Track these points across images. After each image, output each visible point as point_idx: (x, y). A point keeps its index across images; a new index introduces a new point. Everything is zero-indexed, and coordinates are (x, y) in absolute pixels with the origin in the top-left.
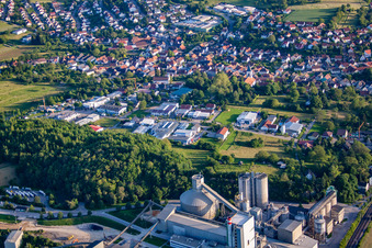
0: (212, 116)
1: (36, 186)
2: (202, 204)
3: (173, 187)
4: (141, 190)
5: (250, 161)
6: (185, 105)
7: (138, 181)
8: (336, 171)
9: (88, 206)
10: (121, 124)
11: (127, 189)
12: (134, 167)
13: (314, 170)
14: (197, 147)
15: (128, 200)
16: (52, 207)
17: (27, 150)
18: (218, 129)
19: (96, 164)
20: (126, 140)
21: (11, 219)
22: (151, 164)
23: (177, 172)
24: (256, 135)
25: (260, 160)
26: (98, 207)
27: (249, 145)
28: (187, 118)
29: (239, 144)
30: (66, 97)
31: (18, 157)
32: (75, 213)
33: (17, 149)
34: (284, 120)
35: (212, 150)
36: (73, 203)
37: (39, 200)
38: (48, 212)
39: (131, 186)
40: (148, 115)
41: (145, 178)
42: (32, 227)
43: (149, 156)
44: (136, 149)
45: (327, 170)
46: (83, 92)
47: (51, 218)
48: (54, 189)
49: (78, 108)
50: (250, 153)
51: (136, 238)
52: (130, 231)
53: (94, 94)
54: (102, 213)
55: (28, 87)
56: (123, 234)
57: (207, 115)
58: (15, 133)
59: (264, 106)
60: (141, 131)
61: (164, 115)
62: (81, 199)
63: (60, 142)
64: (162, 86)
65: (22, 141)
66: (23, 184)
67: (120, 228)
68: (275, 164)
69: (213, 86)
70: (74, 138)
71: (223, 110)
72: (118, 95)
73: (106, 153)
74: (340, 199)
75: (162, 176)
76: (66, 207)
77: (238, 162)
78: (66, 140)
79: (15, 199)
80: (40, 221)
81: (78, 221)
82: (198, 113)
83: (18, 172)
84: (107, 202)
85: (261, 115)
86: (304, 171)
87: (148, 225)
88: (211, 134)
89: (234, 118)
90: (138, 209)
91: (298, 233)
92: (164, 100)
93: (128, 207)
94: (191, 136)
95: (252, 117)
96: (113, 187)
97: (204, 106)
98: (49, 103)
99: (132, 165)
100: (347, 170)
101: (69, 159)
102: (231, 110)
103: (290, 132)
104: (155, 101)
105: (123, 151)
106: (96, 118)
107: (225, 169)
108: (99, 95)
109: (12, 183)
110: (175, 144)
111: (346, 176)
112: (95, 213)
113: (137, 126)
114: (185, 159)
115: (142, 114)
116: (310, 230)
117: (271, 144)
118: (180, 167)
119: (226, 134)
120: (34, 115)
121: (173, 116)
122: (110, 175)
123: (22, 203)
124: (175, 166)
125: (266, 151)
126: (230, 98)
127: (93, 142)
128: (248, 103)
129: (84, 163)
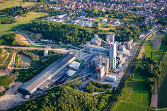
0: (95, 20)
1: (49, 39)
2: (97, 42)
3: (88, 38)
4: (79, 39)
5: (108, 31)
6: (86, 17)
7: (78, 36)
8: (132, 33)
9: (64, 43)
10: (69, 22)
11: (75, 39)
12: (77, 33)
13: (125, 33)
14: (92, 28)
15: (76, 41)
16: (54, 44)
17: (45, 29)
18: (97, 23)
19: (65, 32)
20: (73, 26)
21: (44, 47)
22: (81, 32)
23: (89, 34)
24: (108, 25)
25: (110, 31)
26: (67, 44)
27: (107, 27)
28: (88, 20)
29: (103, 27)
30: (52, 15)
31: (43, 31)
32: (61, 45)
33: (42, 29)
34: (115, 21)
35: (97, 29)
36: (60, 43)
37: (51, 42)
38: (53, 45)
39: (76, 38)
40: (77, 19)
41: (80, 36)
42: (50, 49)
43: (80, 30)
44: (77, 28)
45: (129, 33)
46: (56, 14)
47: (55, 47)
48: (54, 39)
49: (56, 18)
50: (108, 29)
51: (80, 51)
52: (77, 49)
53: (60, 14)
54: (69, 45)
55: (39, 13)
56: (76, 50)
57: (93, 19)
58: (40, 25)
59: (109, 17)
60: (75, 23)
61: (81, 20)
62: (63, 42)
63: (54, 27)
64: (78, 12)
65: (43, 27)
66: (45, 38)
67: (75, 49)
68: (115, 32)
69: (94, 12)
70: (58, 26)
71: (98, 18)
73: (68, 29)
74: (134, 41)
75: (85, 35)
76: (59, 44)
77: (104, 31)
78: (56, 26)
79: (44, 42)
80: (52, 47)
81: (63, 47)
82: (91, 19)
83: (43, 35)
84: (70, 42)
85: (108, 19)
86: (123, 34)
87: (82, 48)
88: (95, 24)
89: (101, 20)
90: (79, 44)
91: (124, 49)
92: (80, 16)
93: (76, 44)
94: (90, 25)
95: (106, 20)
96: (71, 38)
97: (92, 17)
98: (47, 17)
100: (134, 33)
101: (58, 31)
102: (100, 18)
103: (117, 24)
104: (77, 16)
105: (73, 28)
106: (62, 21)
107: (102, 33)
108: (61, 15)
109: (41, 38)
110: (86, 27)
111: (134, 35)
112: (67, 45)
113: (74, 22)
114: (90, 31)
115: (75, 19)
116: (127, 48)
117: (112, 27)
119: (99, 24)
120: (43, 20)
121: (84, 20)
122: (70, 35)
123: (46, 43)
124: (88, 32)
125: (112, 29)
126: (99, 15)
127: (63, 27)
128: (104, 16)
129: (62, 32)
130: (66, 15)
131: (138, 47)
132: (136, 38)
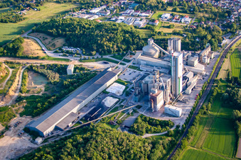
0: (150, 15)
1: (76, 46)
2: (153, 51)
3: (138, 45)
4: (124, 47)
5: (170, 34)
6: (137, 11)
7: (122, 43)
8: (209, 37)
9: (100, 54)
10: (109, 19)
11: (117, 46)
12: (120, 37)
13: (199, 37)
14: (145, 28)
15: (118, 51)
16: (84, 55)
17: (69, 31)
18: (154, 21)
19: (102, 36)
20: (114, 25)
21: (68, 60)
22: (127, 35)
23: (139, 39)
24: (171, 23)
25: (175, 33)
26: (105, 54)
27: (169, 27)
28: (139, 16)
29: (164, 27)
30: (81, 9)
31: (66, 34)
32: (95, 57)
33: (65, 31)
34: (182, 17)
35: (153, 30)
36: (94, 53)
37: (78, 52)
38: (83, 57)
39: (119, 45)
40: (121, 15)
41: (125, 41)
42: (77, 63)
43: (126, 32)
44: (120, 29)
45: (205, 37)
46: (88, 6)
47: (85, 59)
48: (84, 47)
49: (88, 13)
50: (170, 31)
51: (125, 66)
52: (121, 64)
53: (94, 7)
54: (107, 57)
55: (62, 5)
56: (118, 65)
57: (148, 15)
58: (62, 24)
59: (173, 11)
60: (119, 22)
61: (128, 15)
62: (97, 51)
63: (84, 27)
64: (124, 3)
65: (67, 27)
66: (70, 46)
67: (117, 63)
68: (181, 35)
69: (149, 2)
70: (90, 25)
71: (155, 12)
72: (105, 7)
73: (107, 30)
74: (212, 49)
75: (133, 40)
76: (91, 55)
77: (165, 34)
78: (87, 26)
79: (67, 52)
80: (80, 61)
81: (97, 60)
82: (144, 14)
83: (66, 41)
84: (109, 52)
85: (172, 15)
86: (195, 38)
87: (129, 61)
88: (151, 23)
89: (160, 16)
90: (123, 55)
91: (196, 62)
92: (127, 9)
93: (119, 54)
94: (142, 24)
95: (168, 15)
96: (111, 46)
97: (146, 11)
98: (74, 12)
99: (119, 36)
100: (213, 37)
101: (90, 34)
102: (158, 13)
103: (186, 22)
104: (122, 9)
105: (114, 30)
106: (97, 17)
107: (160, 37)
108: (96, 7)
109: (64, 45)
110: (135, 27)
111: (213, 39)
112: (104, 57)
113: (116, 20)
114: (142, 34)
115: (118, 15)
116: (200, 62)
117: (178, 27)
118: (140, 36)
119: (157, 23)
120: (67, 17)
121: (132, 15)
122: (110, 40)
123: (71, 54)
124: (138, 36)
125: (178, 30)
126: (157, 7)
127: (99, 27)
128: (165, 10)
129: (97, 36)
130: (104, 7)
131: (219, 59)
132: (216, 44)
